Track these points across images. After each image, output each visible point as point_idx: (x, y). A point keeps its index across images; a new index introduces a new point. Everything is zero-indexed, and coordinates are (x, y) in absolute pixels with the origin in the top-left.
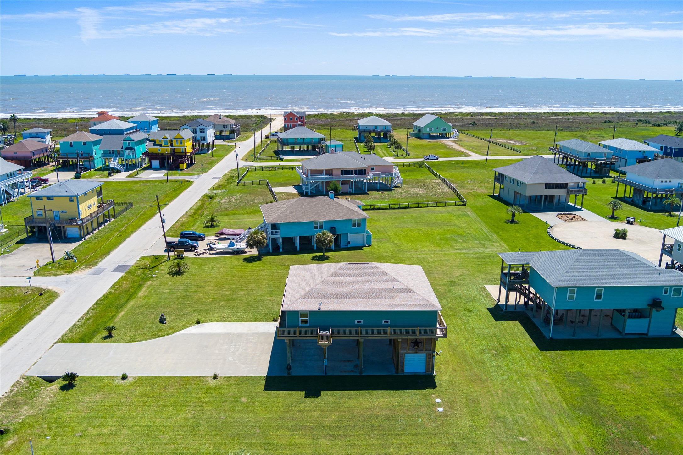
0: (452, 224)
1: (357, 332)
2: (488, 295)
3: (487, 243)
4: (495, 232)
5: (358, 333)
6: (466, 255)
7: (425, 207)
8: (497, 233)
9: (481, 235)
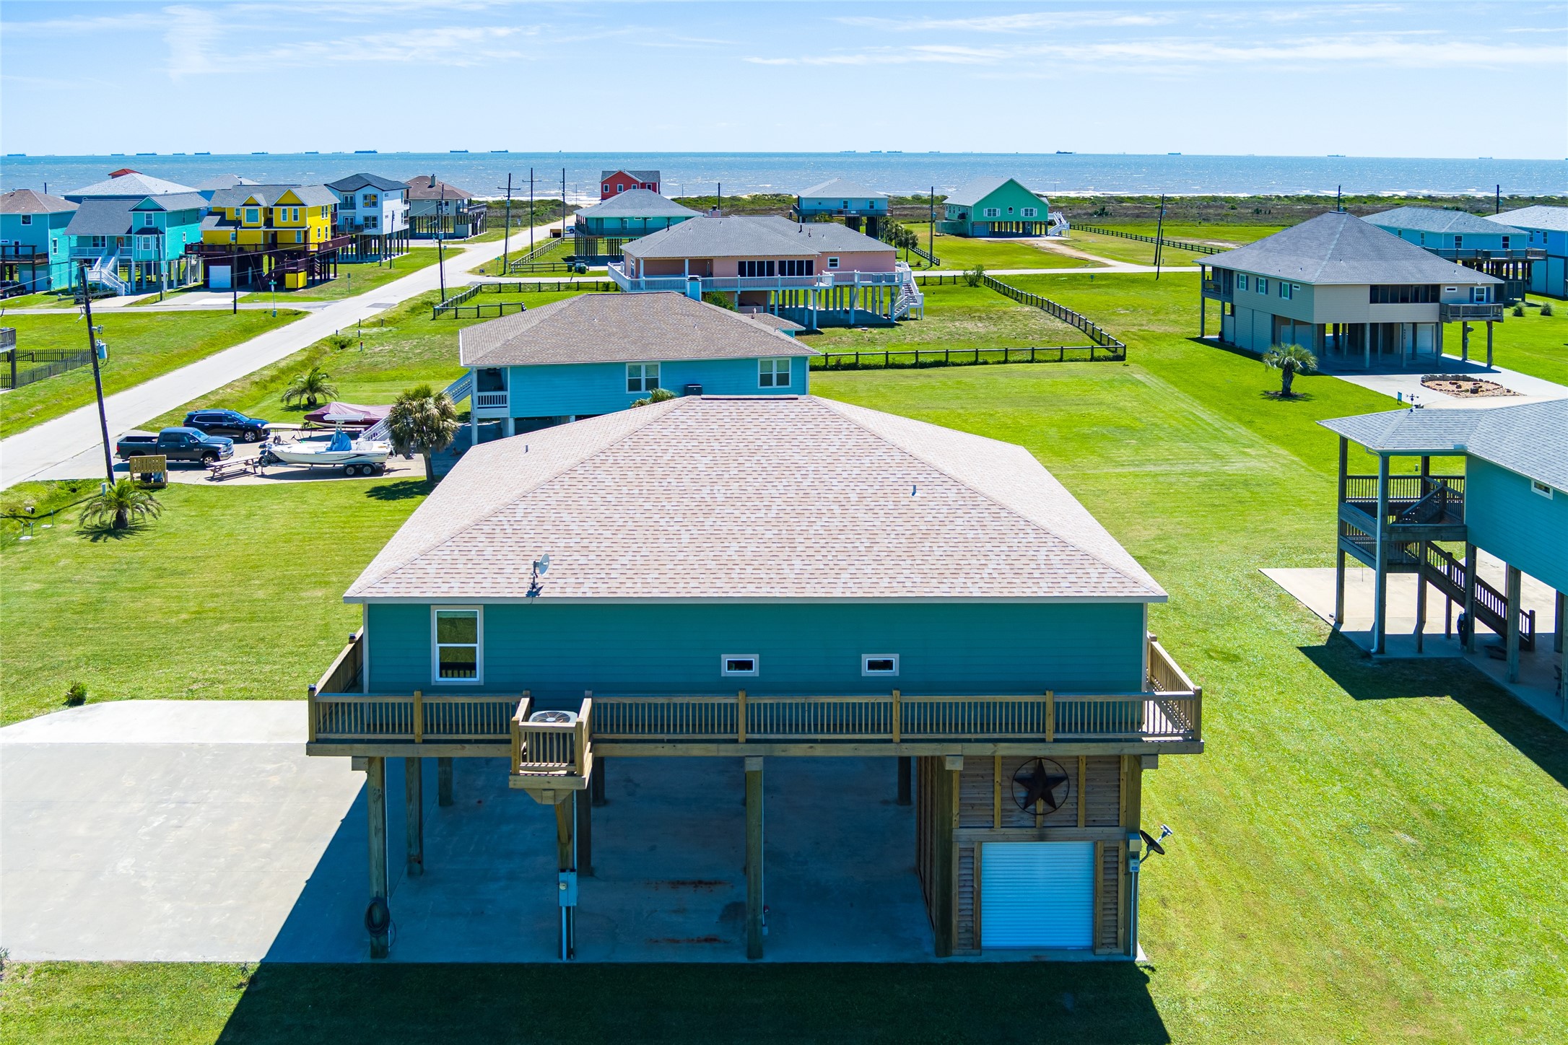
0: (1090, 401)
1: (727, 720)
2: (1287, 602)
3: (1223, 448)
4: (1239, 419)
5: (734, 728)
6: (1161, 479)
7: (999, 363)
8: (1250, 424)
9: (1194, 427)
